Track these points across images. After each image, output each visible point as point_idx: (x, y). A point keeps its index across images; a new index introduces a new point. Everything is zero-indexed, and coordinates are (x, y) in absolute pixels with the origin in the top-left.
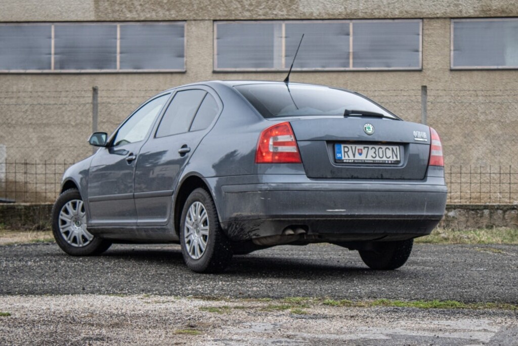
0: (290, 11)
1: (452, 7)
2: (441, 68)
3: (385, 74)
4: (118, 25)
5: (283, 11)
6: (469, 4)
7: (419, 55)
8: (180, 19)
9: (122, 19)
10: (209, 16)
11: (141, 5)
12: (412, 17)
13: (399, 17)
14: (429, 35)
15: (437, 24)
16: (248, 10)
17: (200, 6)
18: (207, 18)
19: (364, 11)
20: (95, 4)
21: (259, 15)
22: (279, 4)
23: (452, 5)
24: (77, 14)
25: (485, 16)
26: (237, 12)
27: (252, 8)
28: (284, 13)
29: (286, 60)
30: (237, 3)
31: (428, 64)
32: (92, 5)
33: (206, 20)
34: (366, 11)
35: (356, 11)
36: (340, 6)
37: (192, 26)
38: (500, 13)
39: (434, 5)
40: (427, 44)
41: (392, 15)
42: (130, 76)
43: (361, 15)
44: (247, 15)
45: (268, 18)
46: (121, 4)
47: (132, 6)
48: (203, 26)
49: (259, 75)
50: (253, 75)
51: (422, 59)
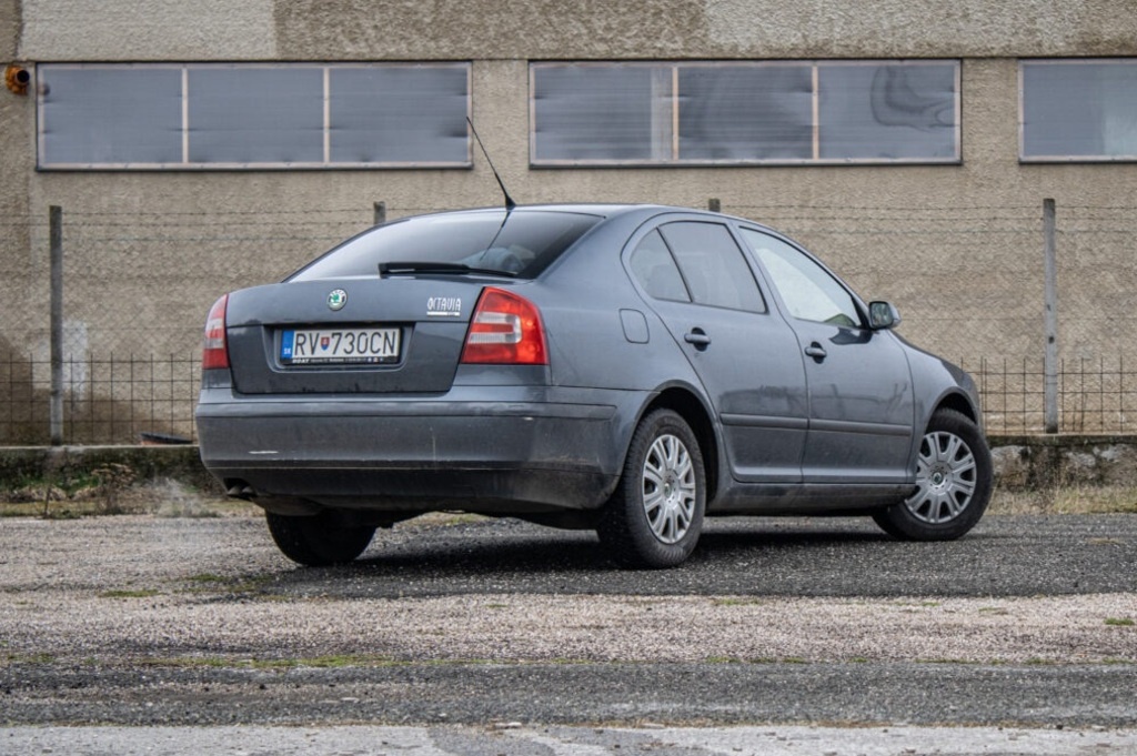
0: (691, 42)
1: (1021, 36)
2: (1000, 160)
3: (887, 172)
4: (326, 69)
5: (676, 42)
6: (1056, 30)
7: (953, 132)
8: (460, 58)
9: (337, 56)
10: (519, 52)
11: (376, 27)
12: (942, 55)
13: (915, 55)
14: (976, 93)
15: (990, 70)
16: (602, 40)
17: (502, 31)
18: (516, 56)
19: (842, 43)
20: (278, 25)
21: (627, 50)
22: (668, 27)
23: (1022, 31)
24: (238, 46)
25: (1088, 54)
26: (580, 43)
27: (610, 36)
28: (676, 46)
29: (680, 141)
30: (579, 24)
31: (973, 151)
32: (271, 28)
33: (515, 59)
34: (848, 42)
35: (826, 42)
36: (794, 32)
37: (485, 71)
38: (1119, 48)
39: (986, 31)
40: (972, 111)
41: (901, 51)
42: (354, 177)
43: (837, 51)
44: (601, 49)
45: (645, 56)
46: (334, 26)
47: (357, 31)
48: (507, 73)
49: (625, 174)
50: (614, 175)
51: (962, 141)
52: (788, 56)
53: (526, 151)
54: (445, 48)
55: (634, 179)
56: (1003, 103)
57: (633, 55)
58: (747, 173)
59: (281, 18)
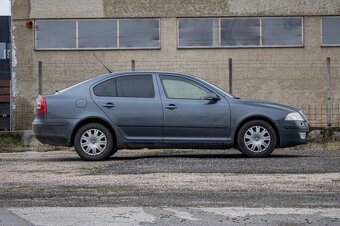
0: (224, 12)
1: (321, 9)
2: (315, 46)
3: (282, 50)
4: (118, 20)
5: (220, 12)
6: (332, 7)
7: (301, 38)
8: (157, 17)
9: (121, 16)
10: (174, 15)
11: (132, 8)
12: (298, 15)
13: (290, 15)
14: (308, 26)
15: (312, 20)
16: (198, 11)
17: (169, 9)
19: (269, 12)
21: (205, 14)
22: (217, 8)
24: (93, 14)
26: (192, 12)
27: (201, 10)
29: (221, 41)
30: (192, 7)
31: (307, 43)
32: (102, 8)
35: (264, 12)
36: (254, 9)
37: (164, 21)
41: (286, 14)
42: (126, 52)
43: (267, 14)
44: (198, 14)
45: (211, 16)
46: (120, 8)
47: (127, 9)
48: (171, 21)
49: (205, 50)
50: (202, 51)
51: (304, 40)
52: (253, 16)
53: (176, 44)
54: (152, 14)
55: (208, 52)
56: (316, 29)
57: (207, 16)
58: (241, 50)
59: (105, 6)
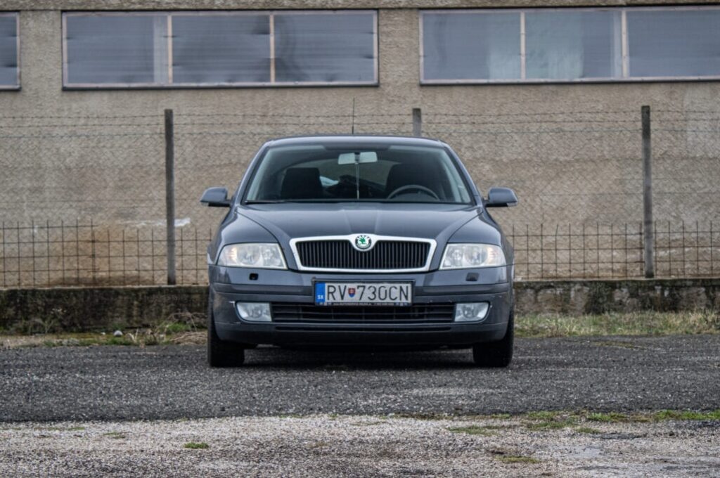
2: (406, 83)
7: (372, 63)
8: (10, 9)
10: (55, 5)
12: (363, 7)
14: (388, 34)
15: (399, 18)
18: (52, 8)
21: (134, 3)
25: (469, 6)
28: (170, 1)
29: (173, 70)
33: (51, 10)
37: (28, 19)
40: (385, 47)
41: (334, 4)
43: (286, 4)
45: (147, 8)
48: (46, 20)
49: (133, 94)
50: (126, 95)
51: (379, 69)
52: (252, 7)
53: (60, 77)
55: (140, 98)
56: (408, 41)
57: (138, 6)
58: (222, 93)
